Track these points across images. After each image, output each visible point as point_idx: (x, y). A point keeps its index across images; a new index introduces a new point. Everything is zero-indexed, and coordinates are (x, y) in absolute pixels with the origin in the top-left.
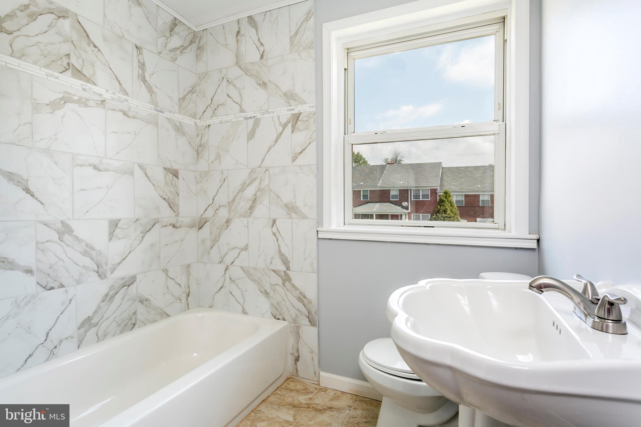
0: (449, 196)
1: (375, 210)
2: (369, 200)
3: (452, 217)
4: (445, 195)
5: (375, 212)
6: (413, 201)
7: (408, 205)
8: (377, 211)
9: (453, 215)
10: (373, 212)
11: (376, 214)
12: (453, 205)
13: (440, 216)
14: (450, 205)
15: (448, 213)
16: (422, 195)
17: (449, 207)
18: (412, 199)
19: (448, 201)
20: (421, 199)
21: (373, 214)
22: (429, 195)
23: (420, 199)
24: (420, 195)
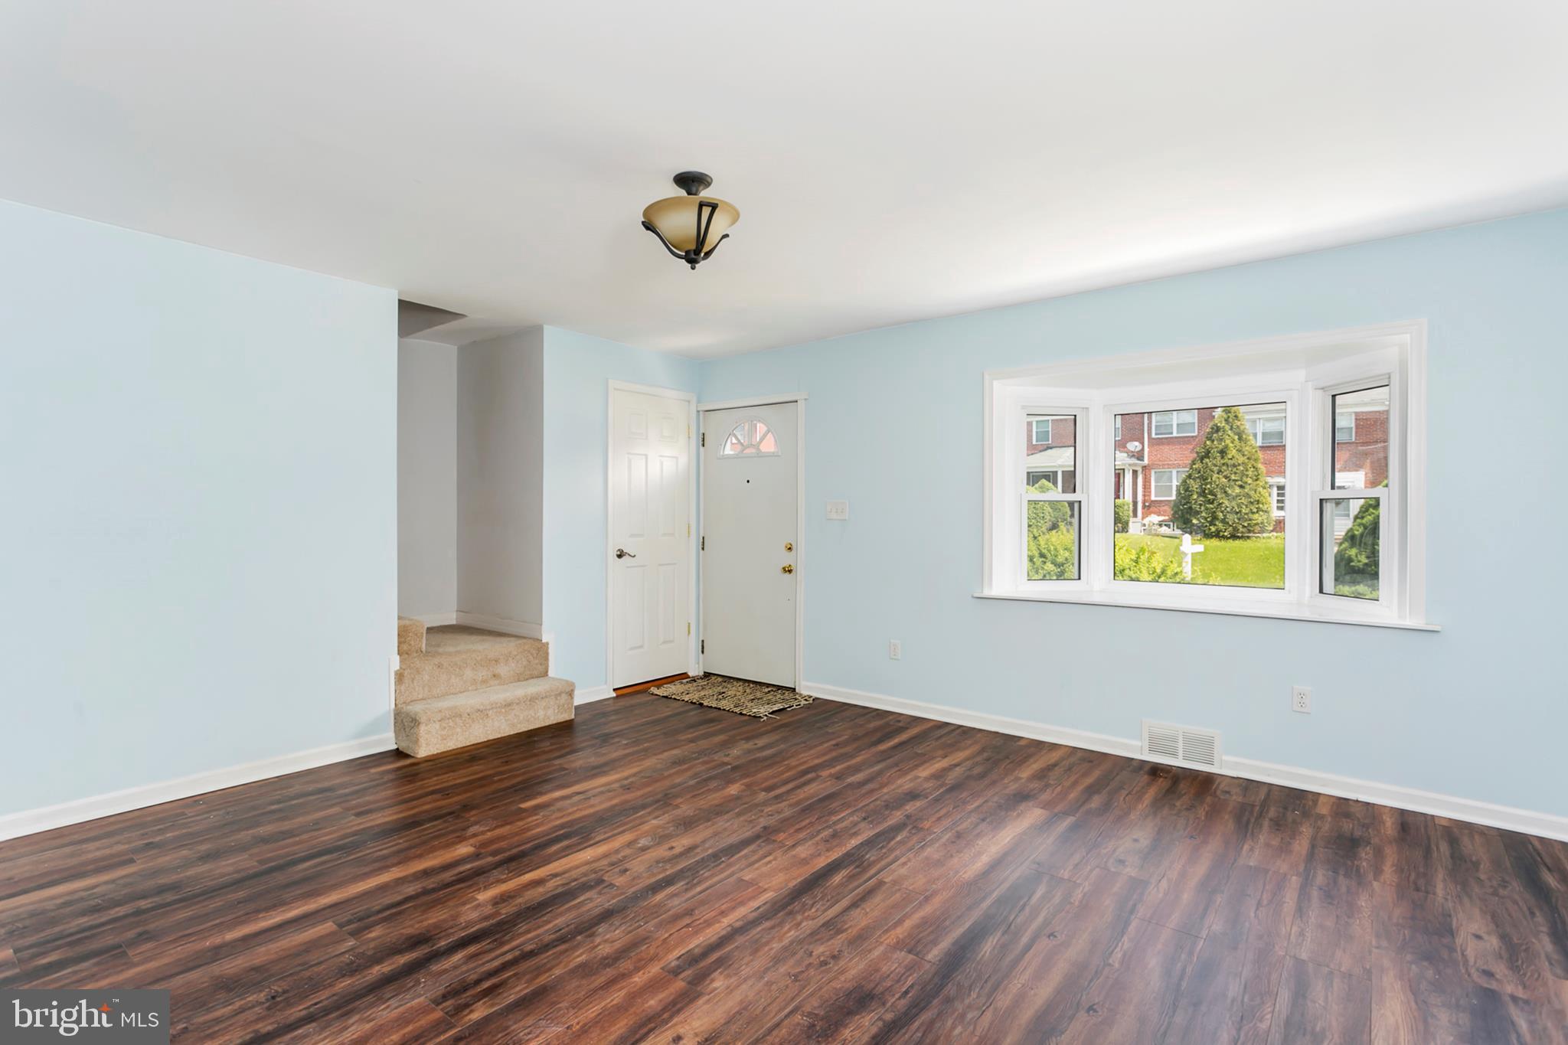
0: (1236, 416)
1: (1060, 462)
2: (1050, 442)
3: (1239, 465)
4: (1226, 416)
5: (1060, 466)
6: (1154, 439)
7: (1143, 449)
8: (1067, 464)
9: (1241, 459)
10: (1054, 466)
11: (1063, 472)
12: (1244, 436)
13: (1209, 464)
14: (1236, 437)
15: (1230, 457)
16: (1178, 425)
17: (1232, 443)
18: (1154, 436)
19: (1231, 429)
20: (1175, 434)
21: (1056, 472)
22: (1194, 423)
23: (1172, 433)
24: (1172, 425)
